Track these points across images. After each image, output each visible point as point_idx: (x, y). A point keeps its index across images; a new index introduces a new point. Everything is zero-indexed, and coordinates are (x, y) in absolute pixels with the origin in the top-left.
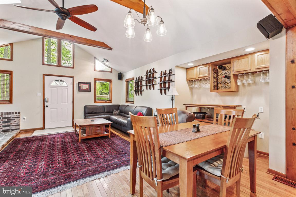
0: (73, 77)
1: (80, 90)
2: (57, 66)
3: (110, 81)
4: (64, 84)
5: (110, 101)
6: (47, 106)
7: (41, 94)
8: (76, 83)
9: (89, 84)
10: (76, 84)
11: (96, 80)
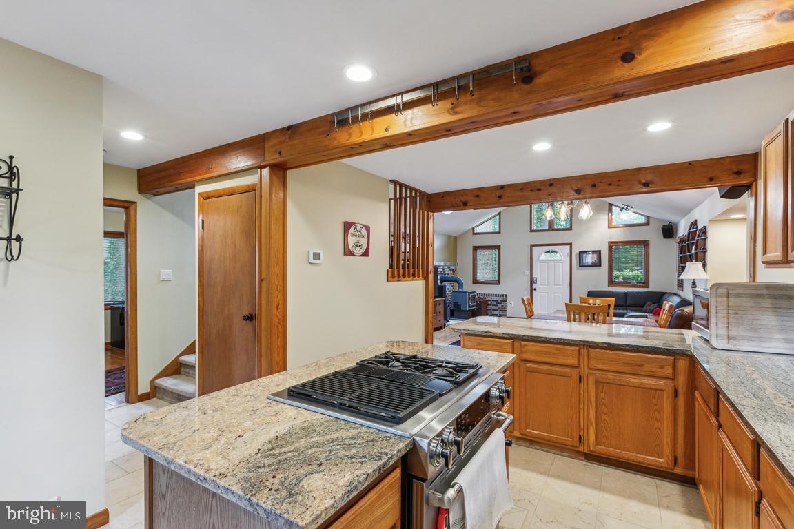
0: (570, 244)
1: (581, 265)
2: (549, 230)
3: (645, 243)
4: (558, 257)
5: (645, 284)
6: (535, 289)
7: (528, 272)
8: (575, 252)
9: (598, 253)
10: (576, 255)
11: (611, 244)
